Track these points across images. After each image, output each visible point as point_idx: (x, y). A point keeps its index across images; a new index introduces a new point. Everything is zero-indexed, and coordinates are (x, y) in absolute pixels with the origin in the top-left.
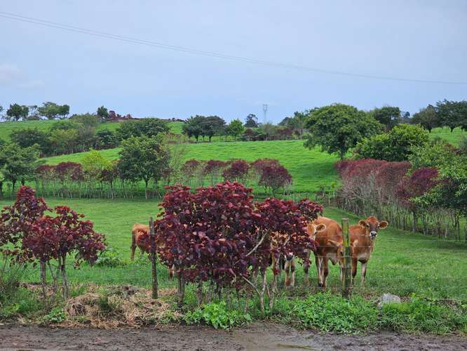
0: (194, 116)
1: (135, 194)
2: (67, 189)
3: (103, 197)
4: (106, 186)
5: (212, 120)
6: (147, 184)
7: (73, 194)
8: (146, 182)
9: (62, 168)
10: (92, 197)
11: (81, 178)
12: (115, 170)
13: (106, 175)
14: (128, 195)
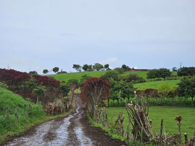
0: (182, 67)
1: (186, 104)
2: (150, 101)
3: (169, 105)
4: (170, 100)
5: (192, 68)
6: (192, 99)
7: (153, 104)
8: (192, 98)
9: (148, 91)
10: (163, 105)
11: (157, 96)
12: (176, 93)
13: (171, 94)
14: (183, 104)
